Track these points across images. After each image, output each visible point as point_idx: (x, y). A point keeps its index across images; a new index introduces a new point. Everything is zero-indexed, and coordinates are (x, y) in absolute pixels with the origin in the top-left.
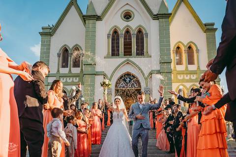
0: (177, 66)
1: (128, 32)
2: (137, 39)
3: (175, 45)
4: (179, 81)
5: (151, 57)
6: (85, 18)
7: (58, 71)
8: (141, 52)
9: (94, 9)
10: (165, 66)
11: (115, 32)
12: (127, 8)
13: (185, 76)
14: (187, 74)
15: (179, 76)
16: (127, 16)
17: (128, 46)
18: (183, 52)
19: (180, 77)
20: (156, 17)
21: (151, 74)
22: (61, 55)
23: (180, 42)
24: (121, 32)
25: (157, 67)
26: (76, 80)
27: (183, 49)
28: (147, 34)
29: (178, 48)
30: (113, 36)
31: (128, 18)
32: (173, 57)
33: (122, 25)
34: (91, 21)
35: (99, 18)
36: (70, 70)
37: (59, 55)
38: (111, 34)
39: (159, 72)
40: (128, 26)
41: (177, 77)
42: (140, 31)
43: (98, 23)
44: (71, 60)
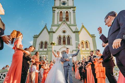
0: (82, 49)
1: (64, 37)
2: (68, 39)
4: (83, 54)
5: (72, 45)
6: (49, 32)
7: (39, 50)
8: (69, 43)
9: (52, 30)
11: (60, 37)
12: (64, 29)
14: (86, 51)
16: (64, 32)
17: (64, 41)
18: (84, 44)
19: (84, 52)
20: (74, 32)
21: (73, 51)
22: (40, 44)
23: (83, 40)
24: (62, 37)
25: (75, 49)
26: (45, 53)
27: (84, 43)
28: (71, 38)
29: (82, 42)
30: (59, 38)
33: (62, 35)
34: (51, 33)
35: (54, 32)
36: (43, 49)
37: (39, 44)
38: (58, 37)
39: (76, 51)
40: (64, 35)
41: (82, 52)
42: (68, 37)
43: (54, 34)
44: (44, 46)
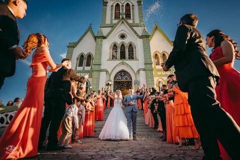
0: (156, 66)
1: (123, 45)
2: (129, 49)
3: (154, 53)
4: (158, 76)
5: (138, 60)
6: (95, 38)
7: (76, 69)
8: (131, 57)
9: (102, 33)
10: (148, 66)
11: (115, 45)
12: (123, 32)
13: (162, 72)
16: (123, 36)
18: (160, 57)
19: (159, 73)
20: (141, 37)
21: (139, 71)
22: (79, 59)
23: (157, 51)
24: (119, 46)
25: (143, 67)
27: (159, 55)
28: (135, 47)
29: (156, 55)
31: (121, 37)
32: (153, 60)
33: (119, 41)
34: (100, 39)
35: (105, 38)
36: (84, 68)
37: (77, 59)
38: (112, 46)
39: (144, 70)
40: (123, 42)
41: (157, 73)
42: (131, 45)
43: (104, 40)
44: (85, 62)
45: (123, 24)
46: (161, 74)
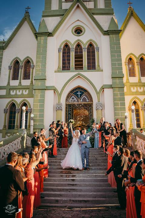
0: (130, 78)
1: (78, 45)
2: (88, 52)
3: (127, 58)
4: (133, 94)
5: (102, 71)
6: (37, 35)
7: (9, 83)
8: (92, 66)
9: (46, 27)
10: (117, 81)
11: (66, 46)
12: (78, 23)
13: (139, 88)
14: (140, 86)
15: (132, 88)
16: (78, 31)
17: (79, 58)
18: (136, 64)
19: (134, 90)
20: (106, 33)
21: (103, 88)
22: (12, 68)
23: (131, 54)
24: (73, 47)
25: (109, 82)
26: (26, 92)
28: (98, 49)
29: (130, 59)
30: (64, 49)
31: (79, 33)
32: (125, 70)
33: (73, 39)
34: (43, 38)
35: (50, 34)
36: (20, 82)
37: (10, 68)
38: (62, 48)
39: (111, 87)
40: (78, 40)
41: (130, 89)
42: (91, 45)
43: (50, 39)
44: (21, 72)
45: (78, 11)
46: (137, 91)
